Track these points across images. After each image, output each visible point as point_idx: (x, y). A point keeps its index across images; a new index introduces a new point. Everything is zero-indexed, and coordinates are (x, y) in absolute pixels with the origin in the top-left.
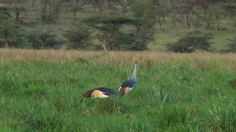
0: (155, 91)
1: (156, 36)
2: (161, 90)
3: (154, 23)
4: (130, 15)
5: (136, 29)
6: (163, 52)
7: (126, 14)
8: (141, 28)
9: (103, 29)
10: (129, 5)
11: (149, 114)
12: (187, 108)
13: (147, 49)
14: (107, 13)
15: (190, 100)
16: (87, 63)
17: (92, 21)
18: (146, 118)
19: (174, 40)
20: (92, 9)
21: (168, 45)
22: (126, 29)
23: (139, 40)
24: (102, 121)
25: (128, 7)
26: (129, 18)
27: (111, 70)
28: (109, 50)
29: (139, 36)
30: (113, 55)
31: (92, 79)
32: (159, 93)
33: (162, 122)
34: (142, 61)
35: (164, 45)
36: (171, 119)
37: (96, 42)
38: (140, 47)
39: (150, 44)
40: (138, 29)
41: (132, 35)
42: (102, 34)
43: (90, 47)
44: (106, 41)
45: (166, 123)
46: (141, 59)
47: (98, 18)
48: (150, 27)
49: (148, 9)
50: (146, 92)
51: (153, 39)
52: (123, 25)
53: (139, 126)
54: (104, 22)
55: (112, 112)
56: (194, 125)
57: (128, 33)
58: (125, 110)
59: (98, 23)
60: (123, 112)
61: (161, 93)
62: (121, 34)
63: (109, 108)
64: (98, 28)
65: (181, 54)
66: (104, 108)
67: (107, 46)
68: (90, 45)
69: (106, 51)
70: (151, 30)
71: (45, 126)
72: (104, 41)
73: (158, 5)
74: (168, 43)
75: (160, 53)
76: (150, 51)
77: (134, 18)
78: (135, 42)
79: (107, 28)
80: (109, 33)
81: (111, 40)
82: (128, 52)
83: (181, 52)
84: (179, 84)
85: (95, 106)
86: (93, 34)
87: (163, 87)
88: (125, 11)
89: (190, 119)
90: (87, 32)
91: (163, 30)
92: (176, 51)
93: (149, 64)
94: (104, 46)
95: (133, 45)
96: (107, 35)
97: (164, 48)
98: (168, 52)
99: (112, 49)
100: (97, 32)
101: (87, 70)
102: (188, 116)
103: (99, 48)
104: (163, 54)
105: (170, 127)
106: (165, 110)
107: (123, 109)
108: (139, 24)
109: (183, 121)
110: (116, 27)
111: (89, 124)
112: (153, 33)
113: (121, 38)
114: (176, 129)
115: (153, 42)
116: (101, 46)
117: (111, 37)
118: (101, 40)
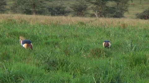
0: (128, 43)
1: (129, 8)
2: (131, 43)
3: (128, 0)
5: (117, 4)
6: (133, 19)
8: (120, 3)
9: (96, 4)
11: (124, 58)
13: (123, 17)
16: (85, 25)
19: (141, 11)
21: (137, 14)
22: (110, 4)
23: (119, 11)
24: (94, 62)
27: (100, 30)
28: (99, 17)
29: (118, 8)
30: (102, 20)
31: (88, 35)
32: (130, 45)
33: (131, 63)
34: (120, 24)
35: (134, 14)
36: (137, 61)
37: (91, 12)
39: (125, 13)
40: (118, 4)
41: (114, 8)
42: (95, 7)
43: (87, 15)
44: (98, 11)
45: (134, 64)
46: (119, 23)
48: (126, 2)
50: (122, 44)
51: (127, 11)
53: (117, 65)
55: (100, 56)
57: (111, 6)
60: (107, 56)
61: (131, 45)
62: (107, 7)
63: (98, 54)
64: (93, 3)
66: (96, 54)
67: (98, 14)
69: (97, 18)
70: (126, 5)
71: (58, 64)
72: (96, 11)
74: (136, 13)
75: (131, 19)
76: (125, 18)
78: (115, 12)
79: (98, 3)
80: (100, 6)
81: (101, 11)
82: (111, 18)
83: (145, 19)
84: (143, 39)
85: (90, 53)
86: (90, 7)
90: (85, 5)
91: (134, 5)
92: (141, 18)
93: (124, 26)
94: (96, 14)
95: (115, 14)
96: (98, 7)
97: (134, 16)
98: (136, 18)
99: (101, 16)
100: (92, 5)
103: (93, 16)
104: (133, 20)
105: (136, 67)
106: (133, 55)
107: (107, 54)
108: (119, 1)
109: (145, 63)
110: (104, 3)
111: (85, 64)
112: (127, 6)
113: (107, 10)
114: (140, 68)
115: (127, 12)
116: (94, 14)
117: (100, 9)
118: (94, 11)
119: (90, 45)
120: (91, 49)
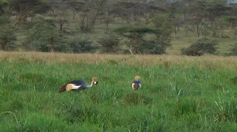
0: (172, 86)
1: (172, 42)
2: (176, 85)
3: (171, 32)
4: (151, 26)
5: (156, 37)
6: (178, 55)
7: (148, 25)
8: (161, 36)
9: (130, 37)
10: (151, 17)
11: (167, 105)
12: (197, 100)
13: (165, 53)
14: (133, 24)
15: (200, 93)
16: (117, 64)
17: (121, 31)
18: (165, 108)
19: (187, 46)
20: (121, 21)
21: (182, 50)
22: (148, 37)
23: (159, 46)
24: (129, 111)
25: (150, 20)
26: (150, 28)
27: (136, 69)
28: (134, 54)
29: (158, 42)
30: (139, 57)
31: (121, 77)
32: (174, 88)
33: (177, 112)
34: (162, 62)
35: (179, 49)
36: (185, 109)
37: (125, 47)
38: (159, 52)
39: (167, 49)
40: (158, 37)
41: (153, 42)
42: (129, 41)
43: (119, 51)
44: (133, 47)
45: (180, 112)
46: (160, 60)
47: (126, 28)
48: (168, 35)
49: (166, 21)
50: (164, 88)
51: (170, 45)
52: (145, 34)
53: (159, 115)
54: (131, 32)
55: (136, 103)
56: (203, 113)
57: (150, 40)
58: (147, 101)
59: (126, 32)
60: (146, 103)
61: (177, 88)
62: (144, 41)
64: (126, 36)
65: (193, 57)
67: (133, 50)
69: (132, 54)
70: (169, 38)
71: (83, 114)
72: (131, 46)
73: (174, 17)
74: (182, 48)
75: (175, 56)
76: (168, 54)
77: (155, 29)
78: (155, 48)
79: (134, 36)
80: (135, 40)
81: (136, 46)
82: (150, 55)
83: (193, 55)
84: (191, 81)
85: (123, 99)
86: (122, 41)
87: (178, 83)
88: (147, 23)
89: (199, 109)
90: (117, 39)
91: (178, 38)
92: (188, 55)
93: (167, 65)
94: (131, 51)
95: (154, 49)
96: (133, 42)
97: (179, 52)
98: (181, 55)
99: (137, 53)
100: (125, 39)
101: (117, 69)
102: (198, 106)
103: (127, 52)
104: (177, 57)
105: (183, 116)
106: (179, 101)
107: (145, 101)
108: (159, 33)
109: (194, 111)
110: (140, 35)
111: (119, 113)
112: (170, 40)
113: (144, 44)
114: (188, 117)
115: (170, 47)
116: (128, 50)
117: (136, 43)
118: (128, 46)
119: (124, 89)
120: (125, 94)
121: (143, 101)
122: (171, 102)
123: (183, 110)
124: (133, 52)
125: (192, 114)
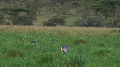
0: (37, 46)
1: (37, 18)
2: (40, 45)
3: (36, 11)
4: (24, 7)
5: (27, 14)
6: (41, 26)
7: (22, 6)
8: (30, 14)
9: (10, 14)
10: (23, 2)
11: (34, 57)
12: (53, 54)
13: (33, 24)
14: (12, 6)
15: (55, 50)
16: (2, 31)
17: (4, 10)
18: (33, 59)
19: (47, 20)
20: (5, 4)
21: (44, 22)
22: (22, 14)
23: (29, 20)
24: (10, 61)
25: (23, 3)
26: (23, 9)
27: (15, 35)
28: (13, 25)
29: (28, 18)
30: (16, 27)
31: (5, 40)
32: (39, 47)
33: (41, 61)
34: (31, 31)
35: (41, 22)
36: (45, 60)
37: (7, 21)
38: (30, 24)
39: (34, 22)
40: (28, 14)
41: (25, 17)
42: (10, 17)
43: (4, 23)
44: (12, 20)
45: (42, 62)
46: (30, 29)
47: (8, 8)
48: (34, 13)
49: (33, 4)
50: (32, 46)
51: (36, 20)
52: (20, 12)
53: (29, 63)
54: (11, 11)
55: (15, 56)
56: (57, 63)
57: (23, 16)
58: (22, 55)
59: (8, 11)
60: (21, 56)
61: (40, 47)
62: (19, 17)
63: (13, 54)
64: (8, 14)
65: (50, 27)
66: (11, 54)
67: (12, 23)
68: (4, 22)
69: (12, 25)
70: (35, 15)
72: (11, 20)
73: (38, 2)
75: (39, 26)
77: (26, 9)
78: (26, 21)
79: (12, 13)
80: (13, 16)
81: (14, 20)
82: (23, 26)
83: (50, 26)
84: (49, 42)
85: (6, 54)
89: (54, 60)
90: (2, 16)
91: (41, 15)
92: (47, 26)
93: (34, 32)
94: (11, 23)
95: (26, 22)
96: (12, 17)
97: (42, 24)
98: (43, 26)
99: (15, 24)
100: (7, 16)
101: (2, 35)
102: (54, 58)
103: (8, 24)
105: (44, 64)
106: (42, 55)
107: (20, 55)
108: (29, 12)
109: (51, 61)
110: (17, 13)
111: (3, 62)
112: (36, 16)
113: (19, 19)
114: (47, 65)
116: (9, 22)
117: (14, 18)
118: (9, 20)
119: (7, 47)
120: (7, 51)
121: (19, 55)
122: (36, 55)
123: (44, 61)
124: (12, 24)
125: (50, 63)
